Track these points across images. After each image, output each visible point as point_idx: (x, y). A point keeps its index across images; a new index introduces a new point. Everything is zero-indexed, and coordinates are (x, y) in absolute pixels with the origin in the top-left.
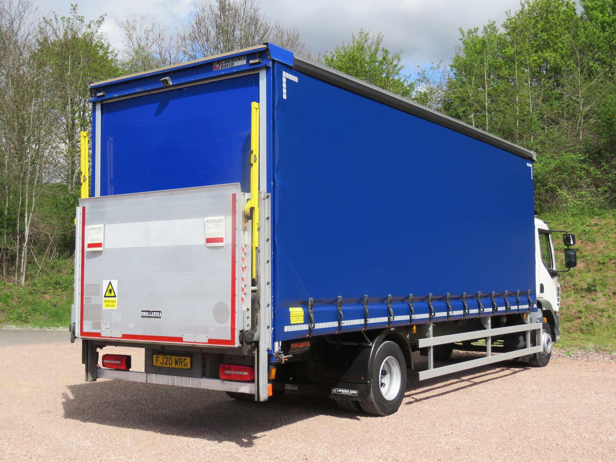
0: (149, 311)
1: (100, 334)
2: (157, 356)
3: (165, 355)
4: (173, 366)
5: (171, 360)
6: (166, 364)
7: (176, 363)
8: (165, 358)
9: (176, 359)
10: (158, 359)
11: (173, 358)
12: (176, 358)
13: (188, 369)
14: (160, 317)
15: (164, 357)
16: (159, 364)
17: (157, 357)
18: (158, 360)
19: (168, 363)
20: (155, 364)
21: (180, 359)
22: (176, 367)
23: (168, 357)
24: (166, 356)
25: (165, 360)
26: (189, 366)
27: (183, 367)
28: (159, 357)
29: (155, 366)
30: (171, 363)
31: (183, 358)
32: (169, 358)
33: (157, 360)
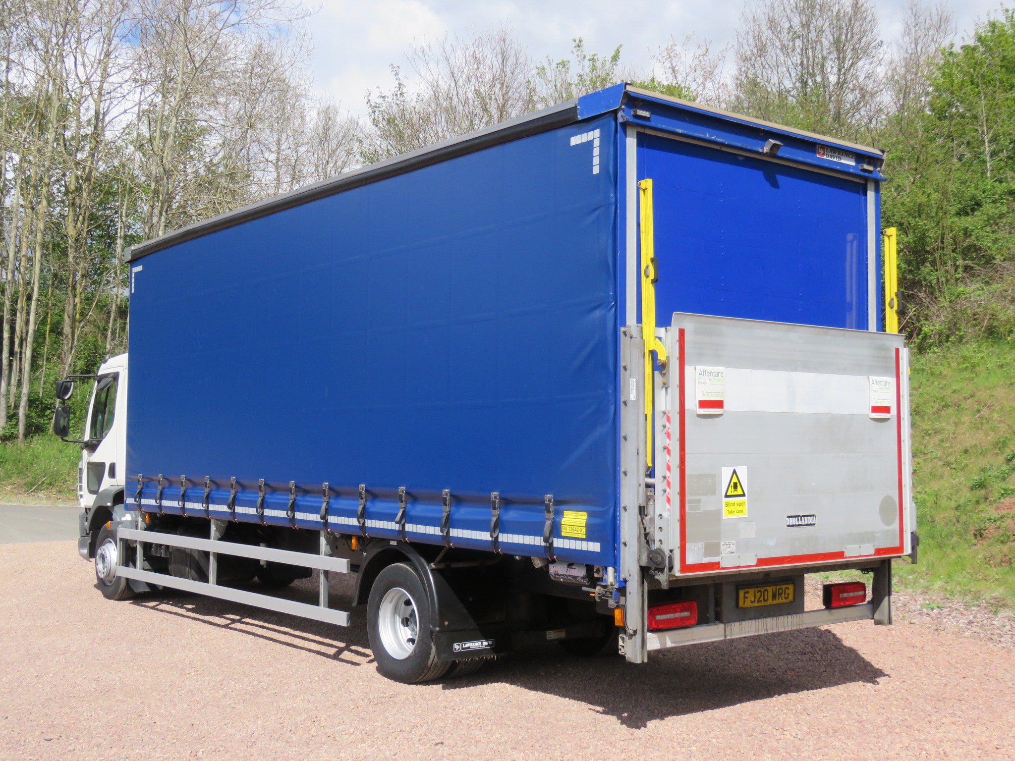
0: (798, 516)
1: (718, 563)
2: (746, 590)
3: (757, 587)
4: (770, 602)
5: (766, 593)
6: (759, 601)
7: (774, 597)
8: (760, 591)
9: (774, 590)
10: (747, 595)
11: (770, 589)
12: (774, 588)
13: (791, 602)
14: (814, 524)
15: (757, 590)
16: (748, 604)
17: (745, 593)
18: (747, 598)
19: (762, 599)
20: (741, 604)
21: (779, 589)
22: (775, 602)
23: (762, 589)
24: (760, 589)
25: (758, 595)
26: (791, 597)
27: (784, 601)
28: (748, 592)
29: (742, 608)
30: (766, 598)
31: (784, 587)
32: (765, 590)
33: (745, 598)
